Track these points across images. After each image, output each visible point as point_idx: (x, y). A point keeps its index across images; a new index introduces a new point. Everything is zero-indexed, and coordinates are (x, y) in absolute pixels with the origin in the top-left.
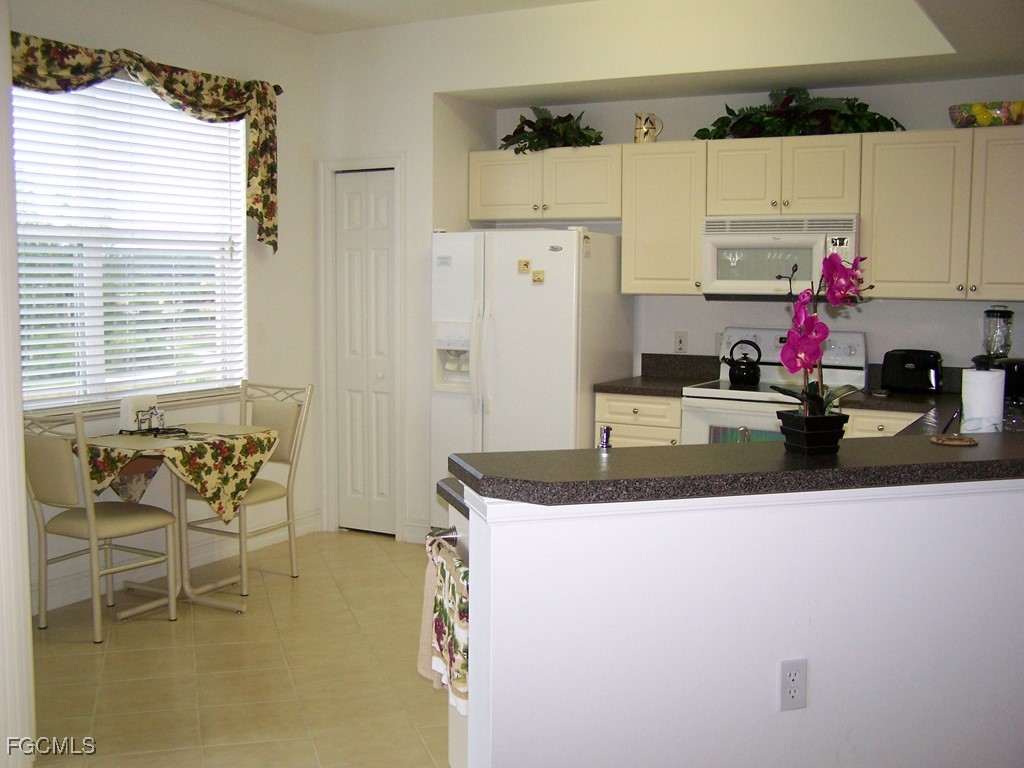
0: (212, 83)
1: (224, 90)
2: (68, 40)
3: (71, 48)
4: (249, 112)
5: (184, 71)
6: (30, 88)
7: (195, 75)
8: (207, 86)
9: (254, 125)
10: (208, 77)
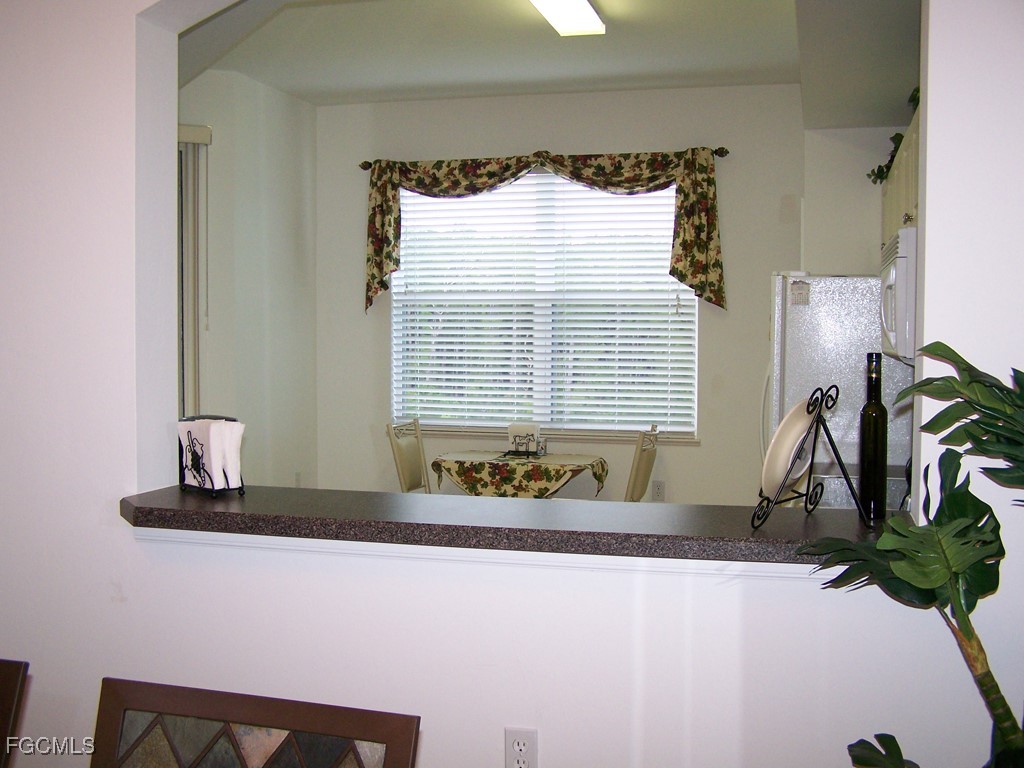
0: (632, 161)
1: (648, 164)
2: (481, 156)
3: (484, 161)
4: (675, 180)
5: (597, 157)
6: (444, 196)
7: (611, 157)
8: (626, 164)
9: (679, 191)
10: (627, 156)
